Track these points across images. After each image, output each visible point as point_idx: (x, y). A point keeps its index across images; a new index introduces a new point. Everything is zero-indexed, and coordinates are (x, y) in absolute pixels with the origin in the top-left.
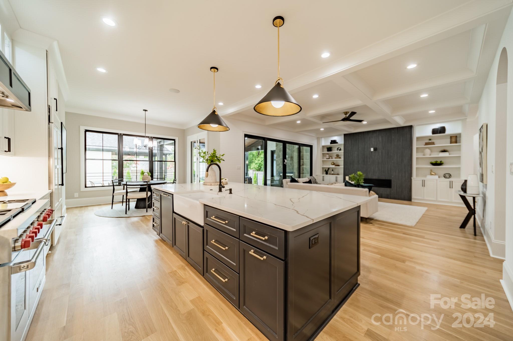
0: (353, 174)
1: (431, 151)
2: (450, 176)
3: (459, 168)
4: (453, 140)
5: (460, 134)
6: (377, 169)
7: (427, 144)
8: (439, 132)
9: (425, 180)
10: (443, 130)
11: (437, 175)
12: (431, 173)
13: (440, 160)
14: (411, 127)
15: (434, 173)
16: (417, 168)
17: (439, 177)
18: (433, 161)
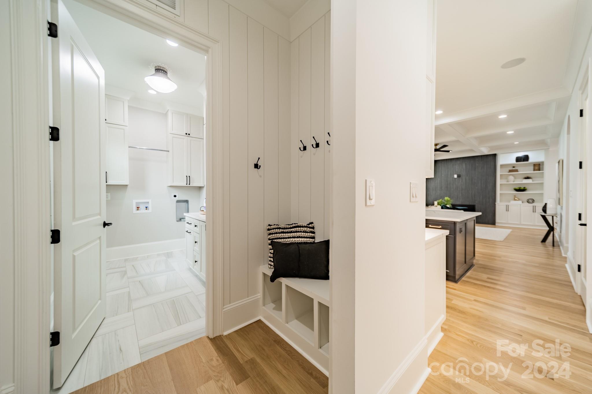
0: (441, 200)
1: (515, 178)
2: (533, 201)
3: (542, 194)
4: (537, 168)
5: (543, 163)
6: (460, 194)
7: (510, 171)
8: (522, 160)
9: (510, 205)
10: (526, 158)
11: (521, 200)
12: (514, 199)
13: (524, 187)
14: (495, 155)
15: (518, 198)
16: (501, 194)
17: (523, 202)
18: (517, 187)
